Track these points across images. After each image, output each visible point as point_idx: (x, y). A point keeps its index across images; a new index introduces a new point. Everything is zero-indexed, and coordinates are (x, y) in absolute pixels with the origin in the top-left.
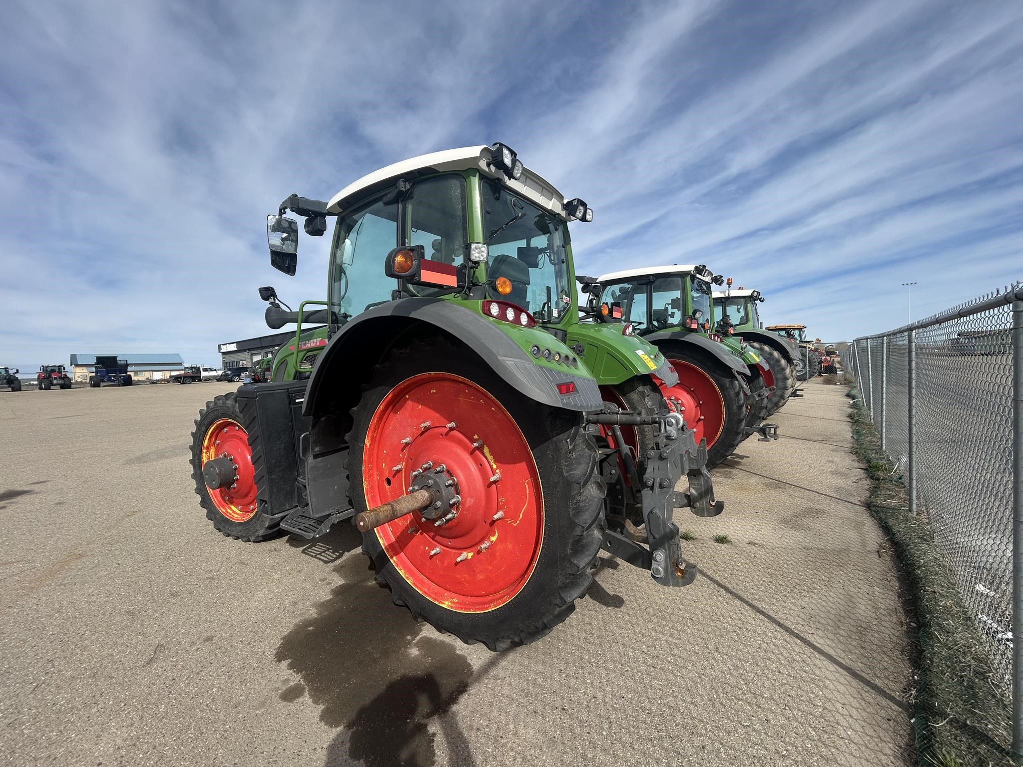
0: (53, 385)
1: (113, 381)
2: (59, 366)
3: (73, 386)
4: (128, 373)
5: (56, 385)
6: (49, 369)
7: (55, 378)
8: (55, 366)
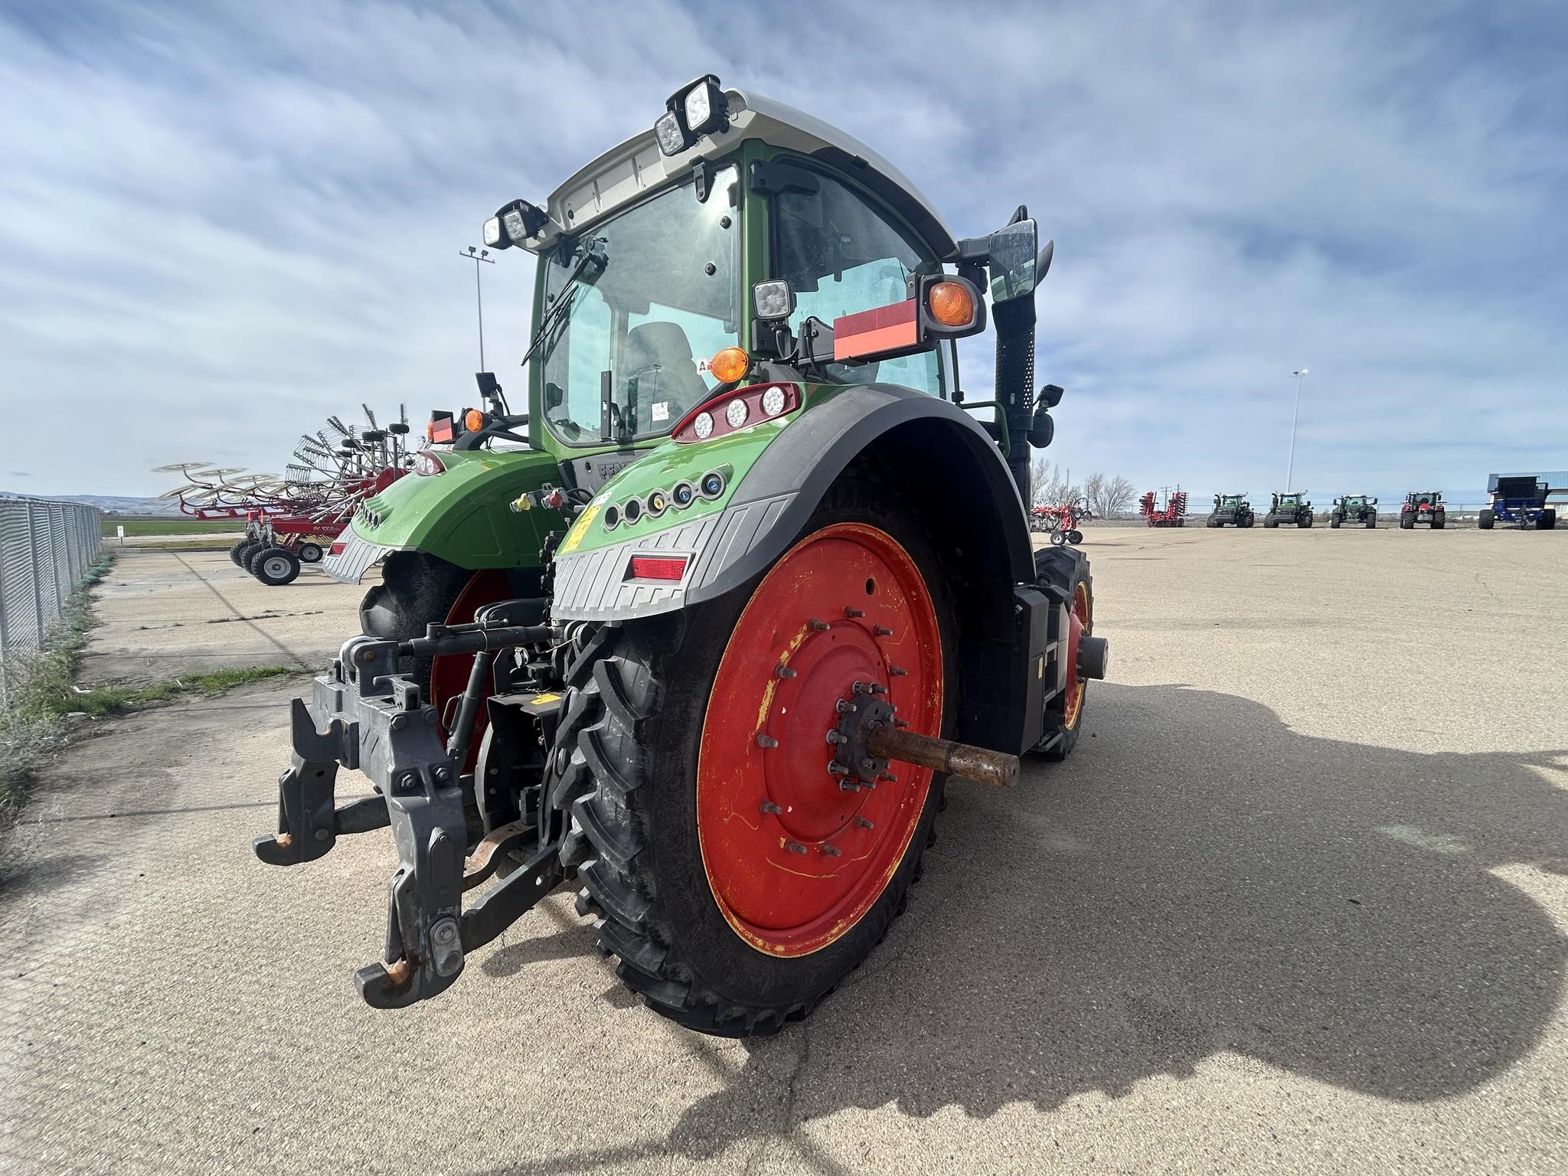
0: (1416, 521)
1: (1513, 520)
2: (1434, 494)
3: (1446, 525)
4: (1546, 507)
5: (1420, 522)
6: (1419, 499)
7: (1422, 512)
8: (1428, 494)
